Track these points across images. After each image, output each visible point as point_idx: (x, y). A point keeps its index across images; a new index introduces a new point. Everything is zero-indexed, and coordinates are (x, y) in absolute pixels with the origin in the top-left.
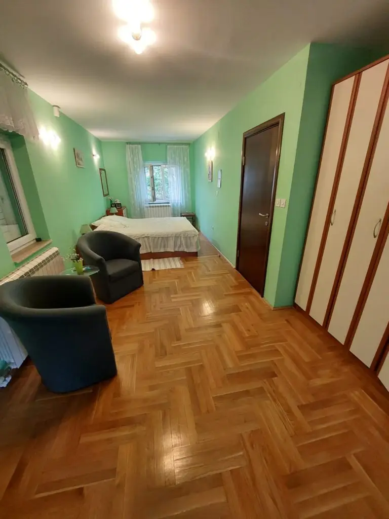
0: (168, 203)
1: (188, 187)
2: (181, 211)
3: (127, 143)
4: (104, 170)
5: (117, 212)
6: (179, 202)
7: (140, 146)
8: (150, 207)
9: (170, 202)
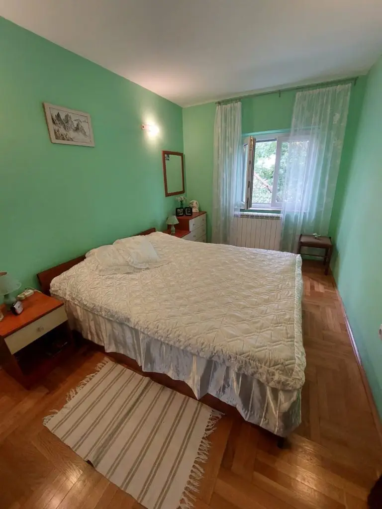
0: (279, 212)
1: (330, 181)
2: (302, 230)
3: (219, 103)
4: (181, 155)
5: (177, 222)
6: (303, 211)
7: (239, 104)
8: (242, 216)
9: (282, 210)
